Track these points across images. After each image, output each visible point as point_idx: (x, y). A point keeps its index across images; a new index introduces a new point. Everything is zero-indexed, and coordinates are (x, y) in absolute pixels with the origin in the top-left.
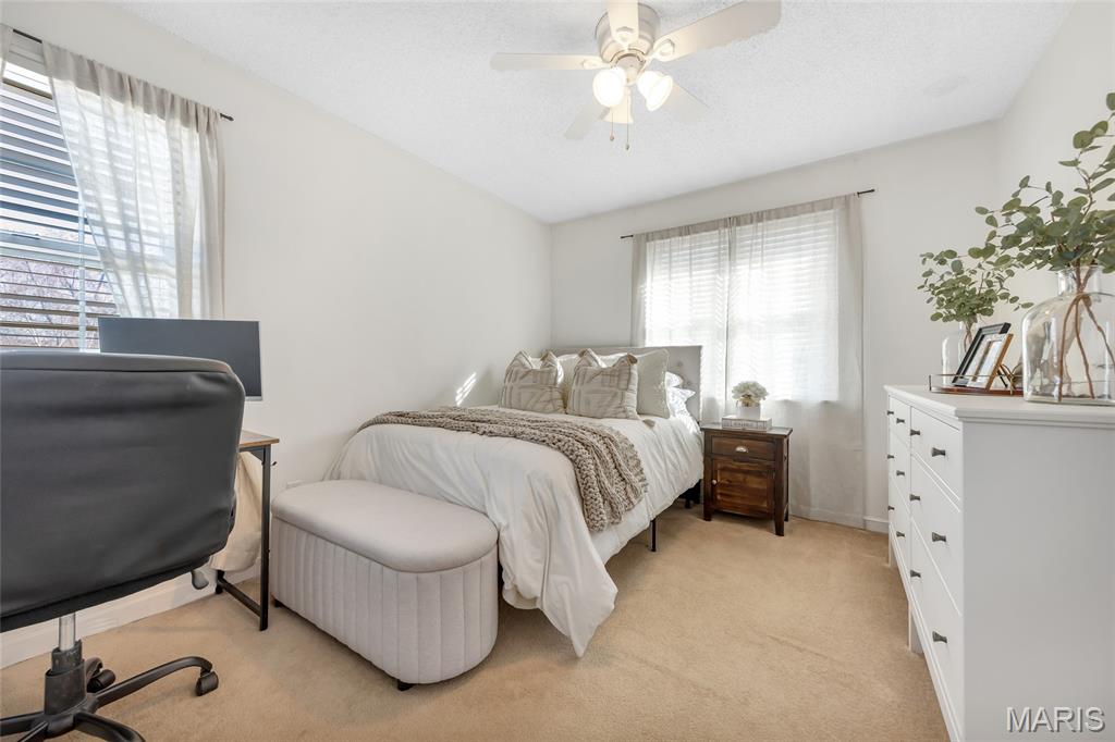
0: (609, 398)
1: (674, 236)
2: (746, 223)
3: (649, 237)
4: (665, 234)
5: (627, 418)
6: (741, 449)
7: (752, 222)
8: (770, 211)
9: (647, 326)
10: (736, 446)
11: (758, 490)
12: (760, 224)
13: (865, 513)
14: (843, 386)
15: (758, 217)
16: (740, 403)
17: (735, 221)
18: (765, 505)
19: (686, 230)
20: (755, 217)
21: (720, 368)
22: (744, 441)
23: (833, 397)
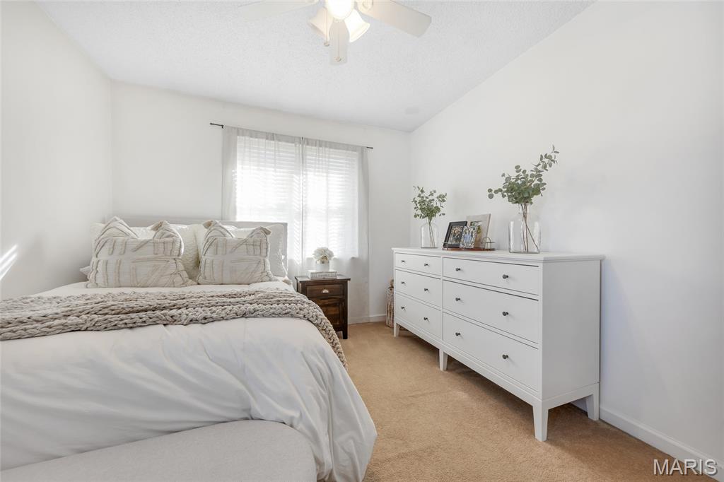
0: (255, 265)
1: (263, 138)
2: (312, 145)
3: (240, 131)
4: (254, 134)
5: (270, 280)
6: (325, 291)
7: (316, 146)
8: (326, 142)
9: (238, 205)
10: (322, 290)
11: (335, 315)
12: (321, 148)
13: (368, 315)
14: (360, 250)
15: (320, 143)
16: (319, 262)
17: (305, 141)
18: (338, 323)
19: (271, 136)
20: (318, 142)
21: (298, 239)
22: (326, 286)
23: (356, 255)
